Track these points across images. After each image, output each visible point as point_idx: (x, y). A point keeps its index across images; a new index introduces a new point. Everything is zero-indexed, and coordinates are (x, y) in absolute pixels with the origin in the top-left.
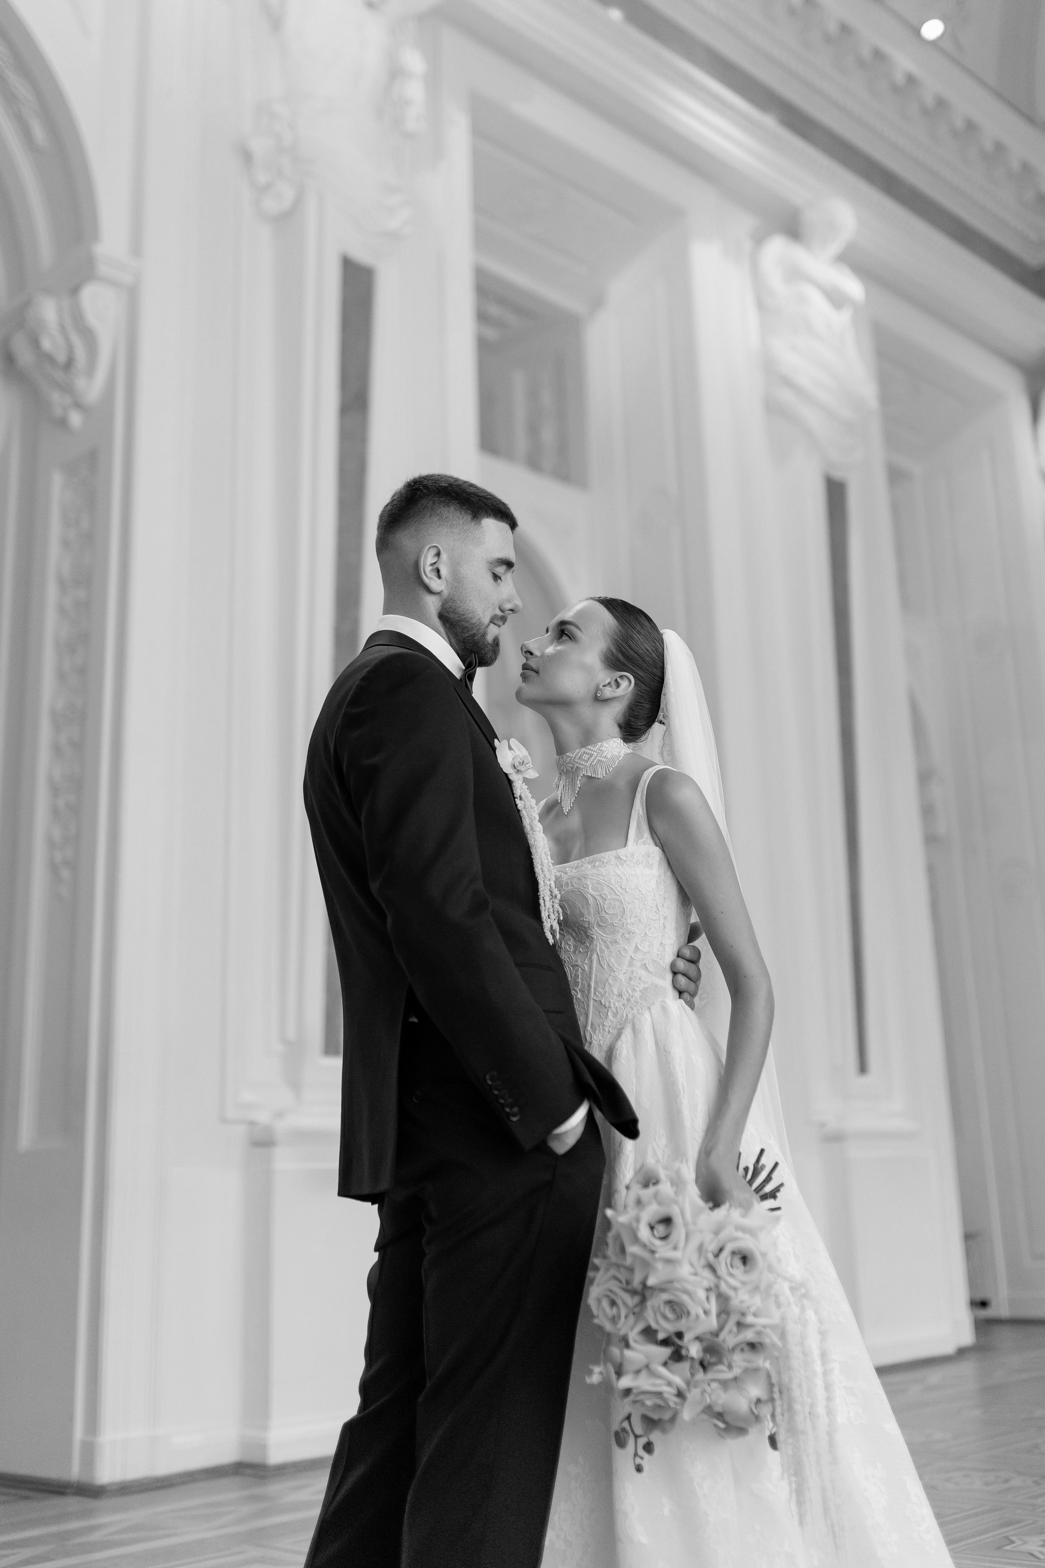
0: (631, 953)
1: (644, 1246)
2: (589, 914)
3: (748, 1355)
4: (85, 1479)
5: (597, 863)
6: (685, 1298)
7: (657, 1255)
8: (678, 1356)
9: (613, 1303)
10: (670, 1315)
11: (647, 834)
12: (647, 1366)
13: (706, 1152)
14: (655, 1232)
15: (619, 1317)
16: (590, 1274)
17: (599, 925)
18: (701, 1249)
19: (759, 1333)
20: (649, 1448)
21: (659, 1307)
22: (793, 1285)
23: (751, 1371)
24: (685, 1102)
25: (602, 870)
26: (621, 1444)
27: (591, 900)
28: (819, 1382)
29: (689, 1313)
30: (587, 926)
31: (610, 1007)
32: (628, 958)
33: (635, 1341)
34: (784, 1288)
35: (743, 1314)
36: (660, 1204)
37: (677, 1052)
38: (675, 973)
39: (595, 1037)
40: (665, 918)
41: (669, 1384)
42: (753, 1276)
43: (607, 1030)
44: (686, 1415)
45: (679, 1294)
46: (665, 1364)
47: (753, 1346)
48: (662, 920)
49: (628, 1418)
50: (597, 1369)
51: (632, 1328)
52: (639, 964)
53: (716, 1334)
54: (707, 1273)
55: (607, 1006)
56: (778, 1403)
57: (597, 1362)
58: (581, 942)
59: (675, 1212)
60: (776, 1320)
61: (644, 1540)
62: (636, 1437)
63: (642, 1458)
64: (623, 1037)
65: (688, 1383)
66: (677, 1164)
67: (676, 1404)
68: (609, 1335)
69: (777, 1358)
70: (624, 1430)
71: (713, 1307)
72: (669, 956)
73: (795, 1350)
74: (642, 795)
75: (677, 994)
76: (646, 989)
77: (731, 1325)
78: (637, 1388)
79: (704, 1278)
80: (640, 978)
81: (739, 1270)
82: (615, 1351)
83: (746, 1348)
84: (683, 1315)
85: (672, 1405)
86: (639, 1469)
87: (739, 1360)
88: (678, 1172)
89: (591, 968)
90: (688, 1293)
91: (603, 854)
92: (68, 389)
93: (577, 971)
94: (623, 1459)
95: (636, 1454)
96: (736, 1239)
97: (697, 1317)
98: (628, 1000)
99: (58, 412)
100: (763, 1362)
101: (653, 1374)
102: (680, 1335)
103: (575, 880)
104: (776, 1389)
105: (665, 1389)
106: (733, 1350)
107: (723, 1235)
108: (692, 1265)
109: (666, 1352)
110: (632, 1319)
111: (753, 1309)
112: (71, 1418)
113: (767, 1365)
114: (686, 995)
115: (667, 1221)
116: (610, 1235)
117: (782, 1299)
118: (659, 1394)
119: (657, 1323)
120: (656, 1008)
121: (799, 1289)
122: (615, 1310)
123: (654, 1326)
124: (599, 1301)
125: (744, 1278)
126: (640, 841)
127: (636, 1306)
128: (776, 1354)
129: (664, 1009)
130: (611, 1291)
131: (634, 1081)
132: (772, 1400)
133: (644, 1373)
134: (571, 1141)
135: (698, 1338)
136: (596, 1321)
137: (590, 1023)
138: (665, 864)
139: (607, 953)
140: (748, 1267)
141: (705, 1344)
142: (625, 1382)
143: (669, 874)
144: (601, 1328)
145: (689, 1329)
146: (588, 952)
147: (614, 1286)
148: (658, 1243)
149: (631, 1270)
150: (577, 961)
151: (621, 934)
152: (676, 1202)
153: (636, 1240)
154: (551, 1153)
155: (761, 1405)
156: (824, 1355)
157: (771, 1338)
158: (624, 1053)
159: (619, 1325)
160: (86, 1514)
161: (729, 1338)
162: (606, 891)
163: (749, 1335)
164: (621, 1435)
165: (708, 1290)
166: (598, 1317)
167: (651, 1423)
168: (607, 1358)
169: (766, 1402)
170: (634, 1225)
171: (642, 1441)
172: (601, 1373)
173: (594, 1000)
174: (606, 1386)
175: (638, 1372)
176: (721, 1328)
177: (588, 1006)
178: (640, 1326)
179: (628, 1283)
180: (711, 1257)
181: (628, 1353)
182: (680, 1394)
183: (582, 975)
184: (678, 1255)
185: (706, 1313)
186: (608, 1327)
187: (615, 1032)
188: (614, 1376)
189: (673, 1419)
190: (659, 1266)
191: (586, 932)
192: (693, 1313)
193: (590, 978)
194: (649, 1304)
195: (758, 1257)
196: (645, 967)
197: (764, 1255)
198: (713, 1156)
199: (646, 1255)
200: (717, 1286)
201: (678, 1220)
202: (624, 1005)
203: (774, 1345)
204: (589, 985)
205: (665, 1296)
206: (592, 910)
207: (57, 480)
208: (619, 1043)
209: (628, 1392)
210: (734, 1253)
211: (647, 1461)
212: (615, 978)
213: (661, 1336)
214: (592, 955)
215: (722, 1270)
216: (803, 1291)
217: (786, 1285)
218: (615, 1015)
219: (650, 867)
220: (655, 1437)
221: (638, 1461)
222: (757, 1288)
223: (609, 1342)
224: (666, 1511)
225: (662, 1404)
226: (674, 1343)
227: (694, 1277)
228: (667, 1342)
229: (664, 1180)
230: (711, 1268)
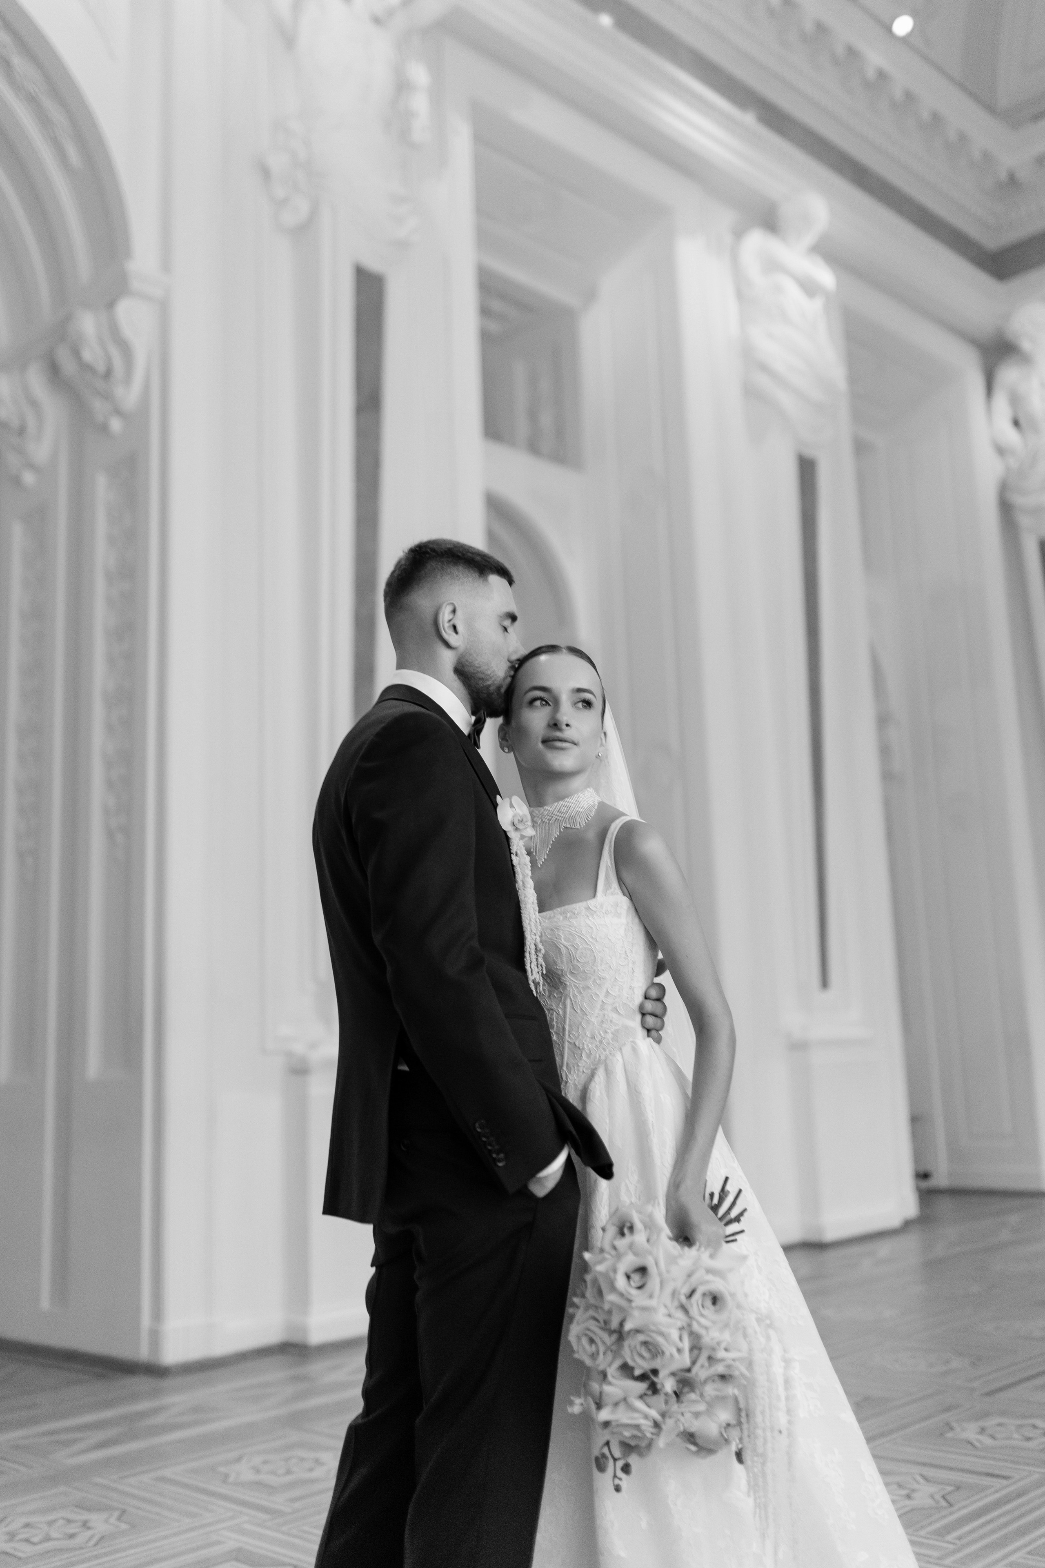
0: (602, 997)
1: (621, 1295)
2: (562, 962)
3: (719, 1385)
5: (569, 915)
6: (660, 1339)
7: (634, 1304)
8: (654, 1389)
9: (592, 1341)
10: (646, 1354)
11: (615, 885)
12: (625, 1399)
13: (675, 1185)
14: (632, 1283)
15: (598, 1352)
16: (570, 1310)
17: (572, 973)
18: (674, 1293)
19: (729, 1367)
20: (626, 1469)
21: (635, 1347)
22: (760, 1316)
23: (721, 1399)
24: (655, 1141)
25: (574, 922)
26: (601, 1468)
27: (564, 951)
28: (782, 1404)
29: (663, 1353)
30: (560, 973)
31: (583, 1049)
32: (600, 1003)
33: (613, 1377)
34: (751, 1320)
35: (714, 1349)
36: (636, 1254)
37: (647, 1092)
38: (643, 1015)
39: (570, 1076)
40: (634, 963)
41: (646, 1417)
42: (724, 1316)
43: (581, 1070)
44: (661, 1442)
45: (654, 1335)
46: (642, 1397)
47: (723, 1377)
48: (631, 965)
49: (607, 1444)
50: (578, 1401)
51: (610, 1365)
52: (610, 1008)
53: (689, 1370)
54: (680, 1314)
55: (581, 1047)
56: (745, 1426)
57: (578, 1395)
58: (555, 988)
59: (650, 1263)
60: (744, 1354)
61: (623, 1554)
62: (615, 1460)
63: (620, 1479)
64: (596, 1079)
65: (663, 1415)
66: (650, 1208)
67: (652, 1434)
68: (588, 1369)
69: (745, 1386)
70: (604, 1456)
71: (686, 1345)
72: (638, 998)
73: (761, 1379)
74: (610, 846)
75: (645, 1032)
76: (617, 1031)
77: (703, 1360)
78: (616, 1421)
79: (677, 1319)
80: (611, 1021)
81: (710, 1311)
82: (595, 1386)
83: (716, 1378)
84: (658, 1355)
85: (649, 1435)
86: (618, 1489)
87: (710, 1390)
88: (651, 1216)
89: (565, 1012)
90: (662, 1334)
91: (574, 905)
93: (552, 1015)
94: (604, 1481)
95: (615, 1476)
96: (707, 1282)
97: (672, 1355)
98: (601, 1042)
100: (731, 1390)
101: (631, 1408)
102: (655, 1372)
103: (549, 931)
104: (743, 1414)
105: (642, 1422)
106: (705, 1381)
107: (694, 1279)
108: (665, 1306)
109: (642, 1387)
110: (610, 1356)
111: (723, 1345)
113: (736, 1392)
114: (653, 1033)
115: (642, 1270)
116: (588, 1278)
117: (750, 1331)
118: (637, 1427)
119: (634, 1361)
120: (627, 1049)
121: (766, 1321)
122: (594, 1348)
123: (631, 1363)
124: (579, 1338)
125: (714, 1317)
126: (608, 892)
127: (613, 1344)
128: (744, 1382)
129: (635, 1050)
130: (589, 1330)
131: (607, 1121)
132: (739, 1424)
133: (622, 1407)
134: (550, 1185)
135: (673, 1374)
136: (576, 1356)
137: (565, 1063)
138: (632, 911)
139: (579, 998)
140: (718, 1306)
141: (678, 1378)
142: (604, 1415)
143: (637, 920)
144: (580, 1363)
145: (663, 1366)
146: (562, 998)
147: (592, 1325)
148: (634, 1292)
149: (610, 1312)
150: (552, 1006)
151: (592, 980)
152: (650, 1253)
153: (613, 1288)
154: (532, 1196)
155: (730, 1429)
156: (787, 1382)
157: (741, 1369)
158: (598, 1093)
159: (598, 1362)
161: (701, 1372)
162: (578, 941)
163: (720, 1369)
164: (601, 1460)
165: (681, 1329)
166: (578, 1352)
167: (628, 1448)
168: (588, 1393)
169: (735, 1426)
170: (611, 1274)
171: (620, 1464)
172: (582, 1404)
173: (569, 1042)
174: (586, 1418)
175: (616, 1404)
176: (694, 1363)
177: (563, 1048)
178: (618, 1363)
179: (605, 1322)
180: (683, 1299)
181: (607, 1388)
182: (656, 1425)
183: (557, 1019)
184: (653, 1303)
185: (679, 1351)
186: (588, 1362)
187: (589, 1072)
188: (593, 1406)
189: (649, 1445)
190: (636, 1313)
191: (559, 979)
192: (667, 1354)
193: (565, 1022)
194: (626, 1343)
195: (728, 1298)
196: (615, 1010)
197: (733, 1295)
198: (682, 1189)
199: (623, 1303)
200: (690, 1325)
201: (652, 1270)
202: (596, 1046)
203: (742, 1375)
204: (564, 1028)
205: (641, 1337)
206: (565, 960)
208: (593, 1084)
209: (606, 1424)
210: (704, 1295)
211: (625, 1481)
212: (588, 1022)
213: (637, 1372)
214: (565, 1000)
215: (694, 1311)
216: (768, 1322)
217: (753, 1317)
218: (589, 1056)
219: (618, 915)
220: (633, 1460)
221: (617, 1481)
222: (726, 1326)
223: (589, 1377)
224: (644, 1525)
225: (639, 1434)
226: (649, 1378)
227: (668, 1320)
228: (643, 1377)
229: (638, 1225)
230: (684, 1309)
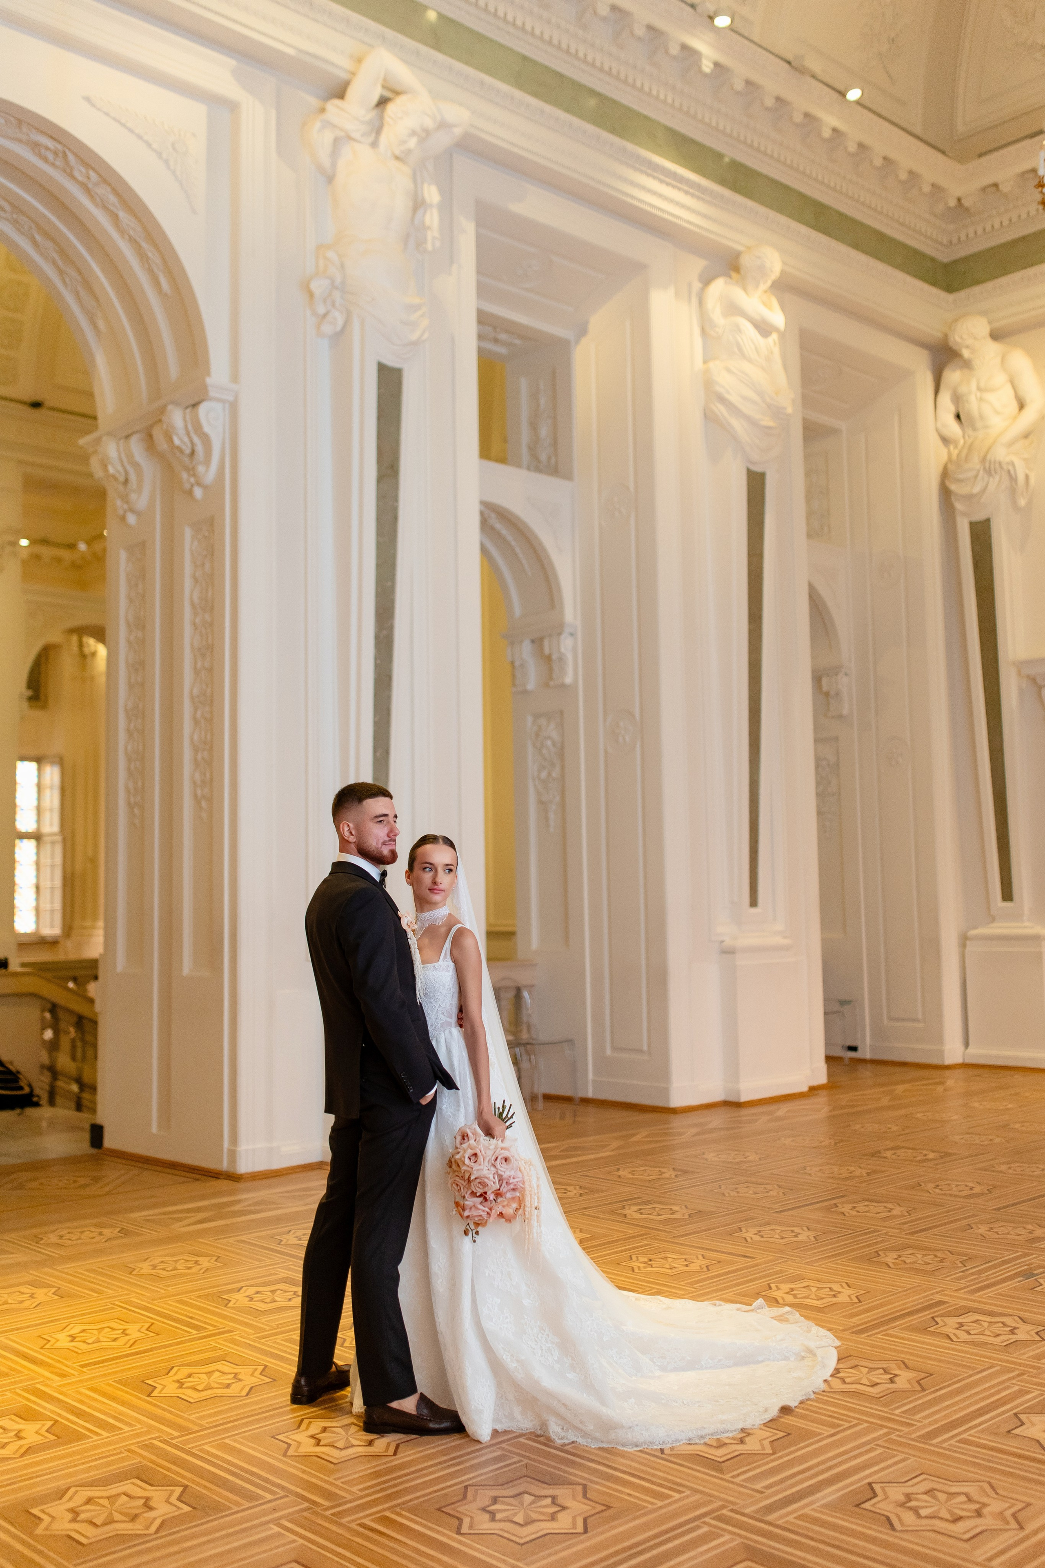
0: (437, 1008)
3: (513, 1193)
4: (231, 1170)
6: (486, 1180)
7: (473, 1169)
8: (486, 1199)
10: (481, 1187)
12: (474, 1206)
14: (471, 1160)
18: (489, 1161)
19: (516, 1186)
21: (476, 1184)
23: (512, 1198)
25: (427, 972)
29: (488, 1186)
32: (436, 1010)
33: (468, 1197)
35: (508, 1179)
36: (471, 1149)
40: (454, 993)
41: (483, 1211)
42: (510, 1166)
45: (483, 1180)
46: (481, 1203)
47: (514, 1190)
48: (452, 994)
51: (466, 1192)
52: (440, 1013)
53: (499, 1189)
54: (493, 1169)
59: (478, 1150)
60: (521, 1179)
65: (490, 1209)
71: (497, 1180)
77: (504, 1184)
78: (471, 1215)
79: (492, 1171)
80: (440, 1018)
81: (504, 1164)
83: (510, 1191)
84: (486, 1187)
86: (473, 1243)
87: (508, 1195)
90: (487, 1178)
92: (192, 471)
94: (467, 1238)
96: (503, 1153)
98: (435, 1028)
99: (187, 486)
100: (518, 1195)
101: (477, 1208)
102: (486, 1193)
104: (522, 1203)
105: (482, 1213)
106: (506, 1193)
107: (497, 1152)
108: (486, 1167)
109: (480, 1199)
111: (511, 1177)
112: (222, 1135)
115: (476, 1155)
118: (480, 1216)
119: (476, 1189)
125: (507, 1166)
127: (466, 1185)
129: (450, 1032)
133: (473, 1209)
134: (429, 1099)
141: (495, 1193)
145: (489, 1190)
148: (472, 1164)
152: (477, 1147)
155: (518, 1211)
157: (520, 1186)
159: (461, 1193)
160: (233, 1192)
161: (505, 1189)
163: (513, 1187)
165: (494, 1174)
169: (520, 1209)
176: (501, 1186)
178: (470, 1191)
179: (463, 1176)
180: (493, 1162)
181: (465, 1202)
182: (488, 1213)
184: (481, 1166)
185: (495, 1182)
190: (475, 1172)
192: (490, 1186)
194: (472, 1184)
195: (512, 1159)
196: (443, 1014)
200: (497, 1172)
201: (479, 1153)
202: (433, 1030)
203: (521, 1189)
205: (479, 1181)
207: (188, 532)
210: (502, 1158)
211: (477, 1239)
212: (430, 1018)
213: (478, 1194)
215: (498, 1166)
219: (448, 971)
220: (480, 1230)
222: (512, 1169)
226: (484, 1196)
227: (488, 1171)
228: (481, 1196)
229: (470, 1135)
230: (495, 1167)
